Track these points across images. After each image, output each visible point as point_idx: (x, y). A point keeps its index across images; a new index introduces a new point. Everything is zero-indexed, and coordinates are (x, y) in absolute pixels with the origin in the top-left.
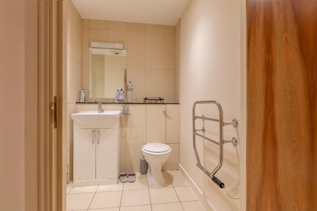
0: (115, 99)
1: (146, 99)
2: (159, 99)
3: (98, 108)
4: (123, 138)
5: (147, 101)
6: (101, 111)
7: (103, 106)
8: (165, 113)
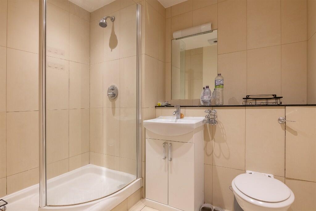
0: (201, 100)
1: (247, 98)
2: (273, 97)
3: (174, 113)
4: (208, 155)
5: (249, 102)
6: (179, 117)
7: (182, 110)
8: (284, 123)
